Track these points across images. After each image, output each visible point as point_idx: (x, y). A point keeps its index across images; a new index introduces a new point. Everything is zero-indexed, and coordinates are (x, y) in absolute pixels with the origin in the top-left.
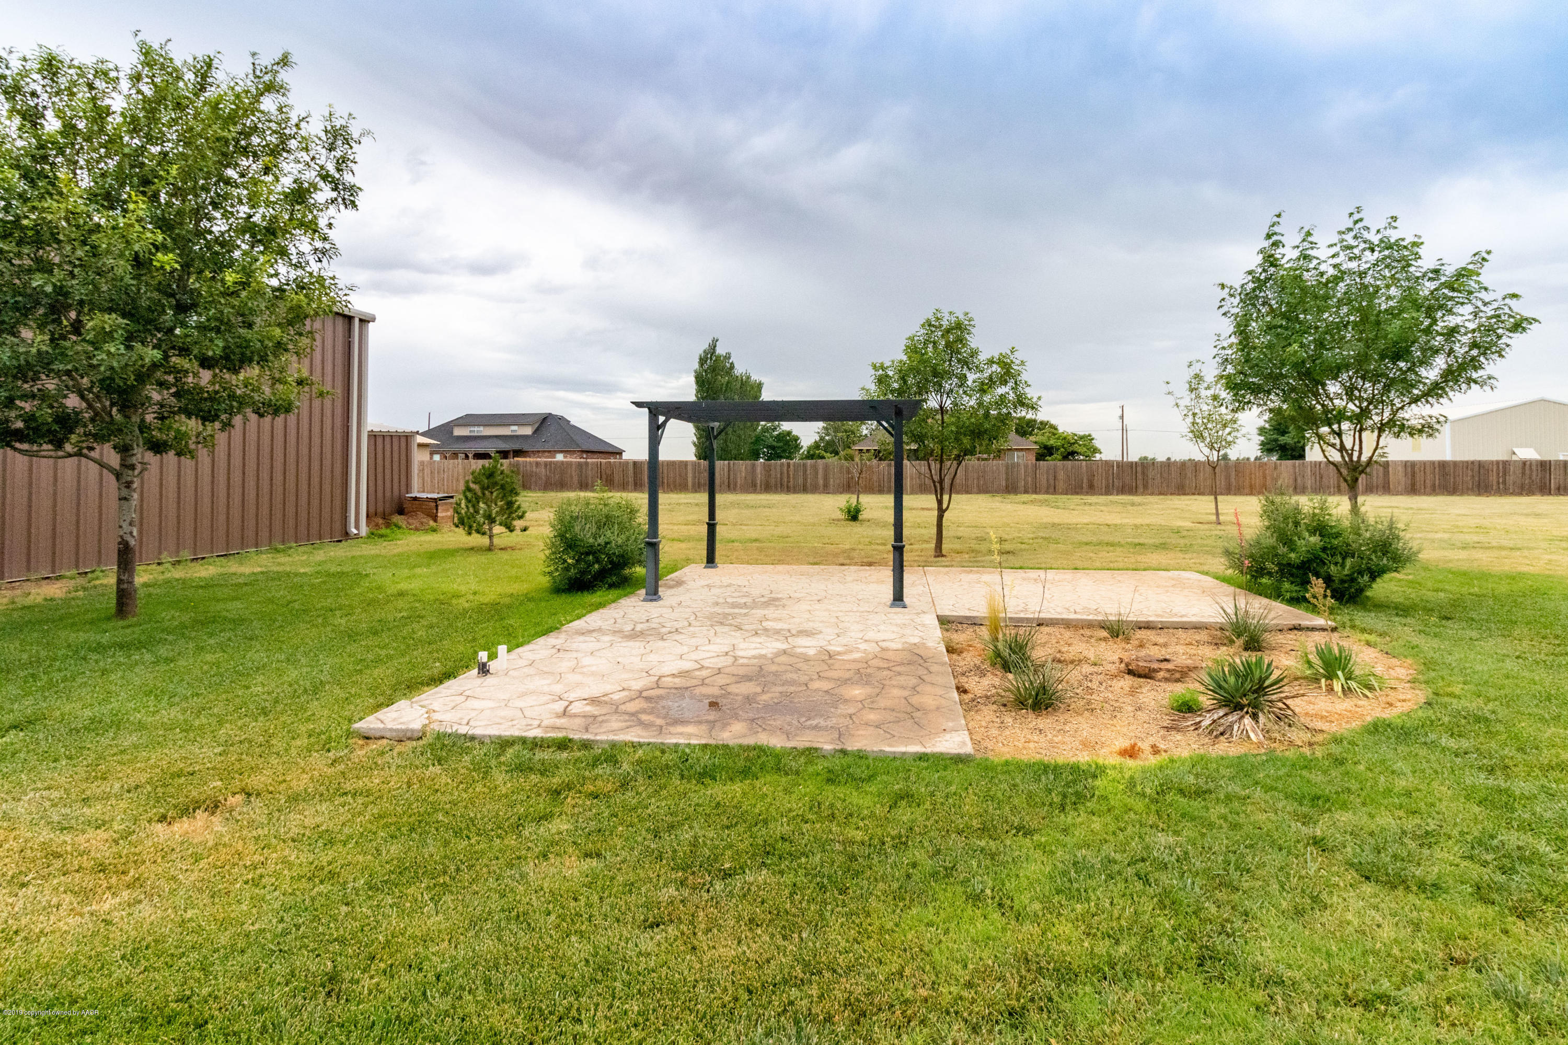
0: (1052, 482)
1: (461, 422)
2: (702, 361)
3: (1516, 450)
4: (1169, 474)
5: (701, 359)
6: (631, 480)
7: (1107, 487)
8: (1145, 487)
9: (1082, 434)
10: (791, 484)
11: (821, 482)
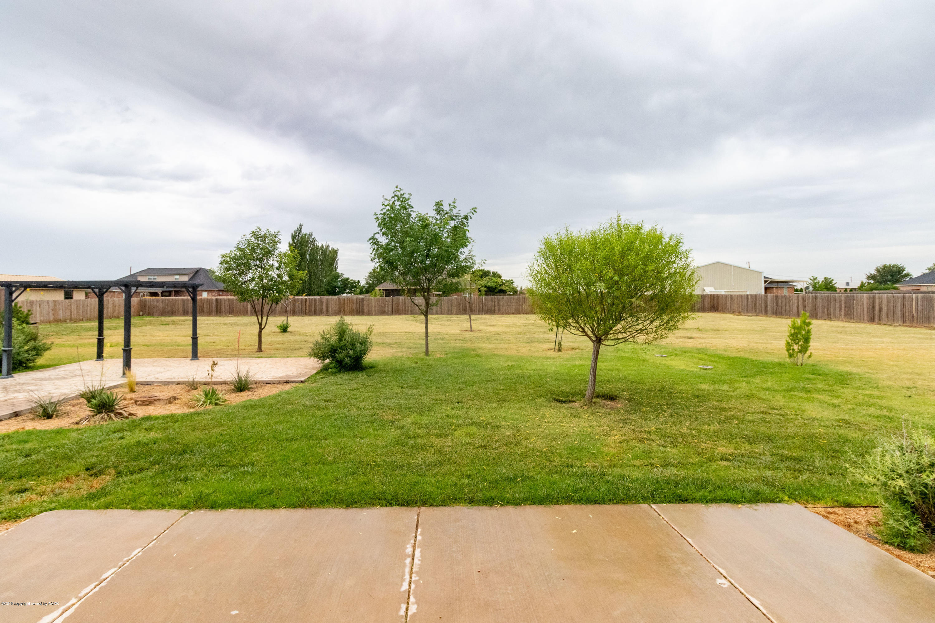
0: (450, 308)
1: (143, 273)
2: (293, 237)
3: (705, 288)
4: (511, 303)
5: (292, 236)
6: (214, 309)
7: (479, 310)
8: (499, 310)
9: (508, 279)
10: (308, 311)
11: (324, 310)
